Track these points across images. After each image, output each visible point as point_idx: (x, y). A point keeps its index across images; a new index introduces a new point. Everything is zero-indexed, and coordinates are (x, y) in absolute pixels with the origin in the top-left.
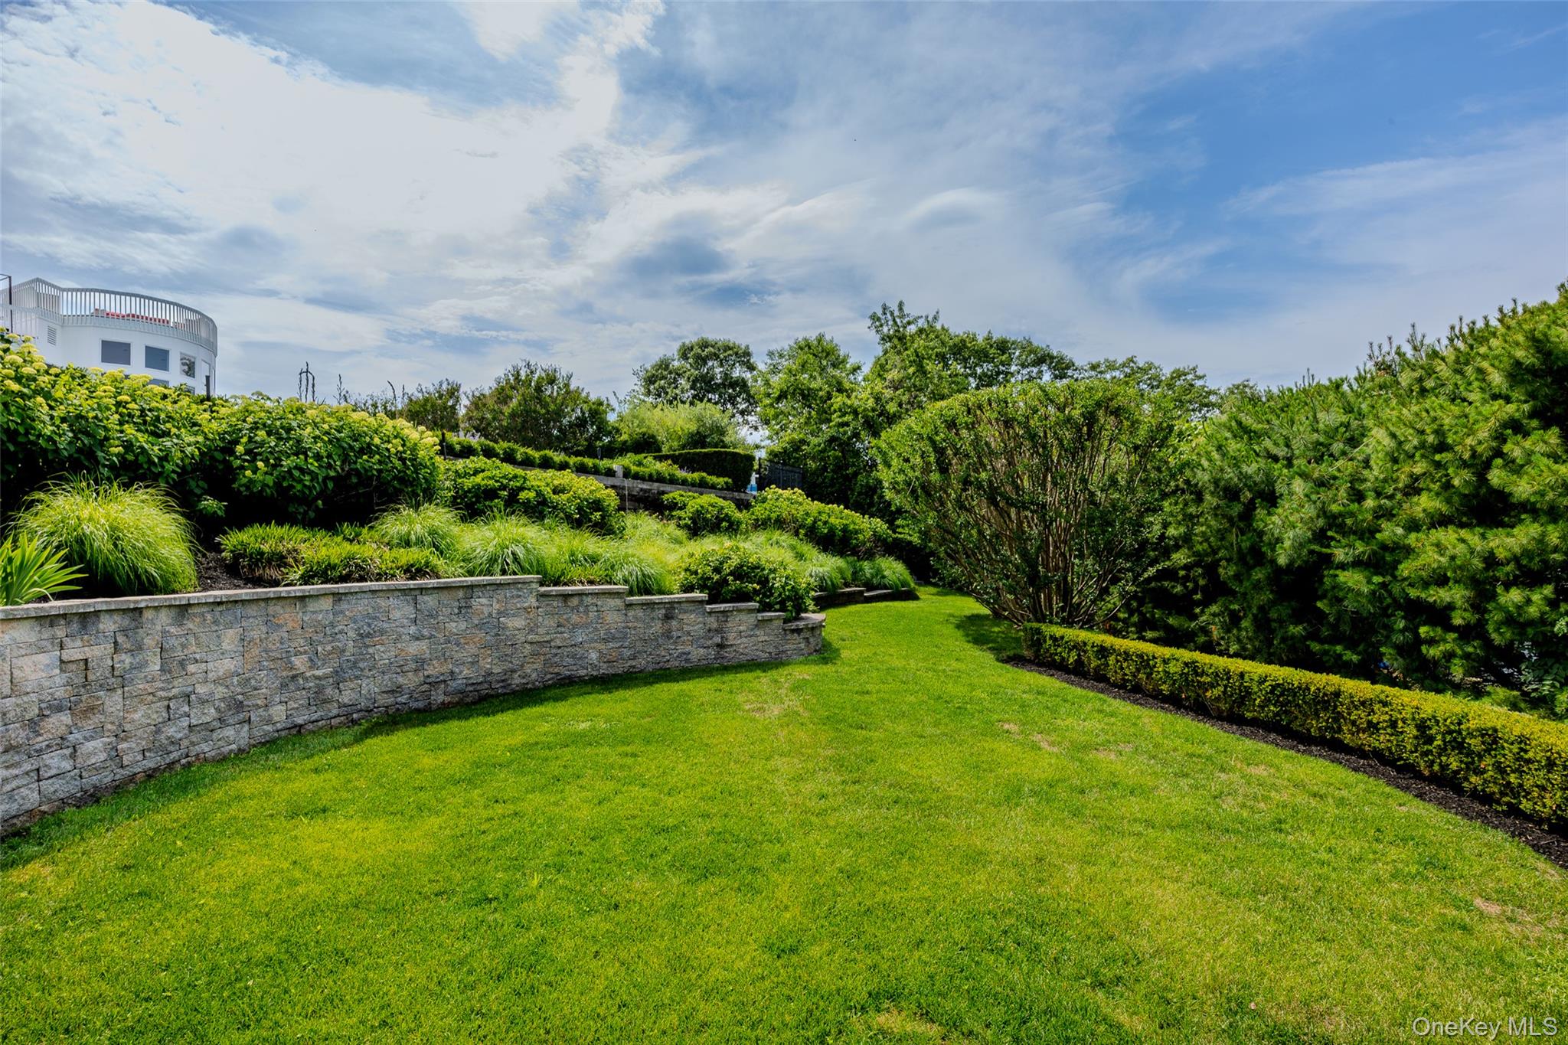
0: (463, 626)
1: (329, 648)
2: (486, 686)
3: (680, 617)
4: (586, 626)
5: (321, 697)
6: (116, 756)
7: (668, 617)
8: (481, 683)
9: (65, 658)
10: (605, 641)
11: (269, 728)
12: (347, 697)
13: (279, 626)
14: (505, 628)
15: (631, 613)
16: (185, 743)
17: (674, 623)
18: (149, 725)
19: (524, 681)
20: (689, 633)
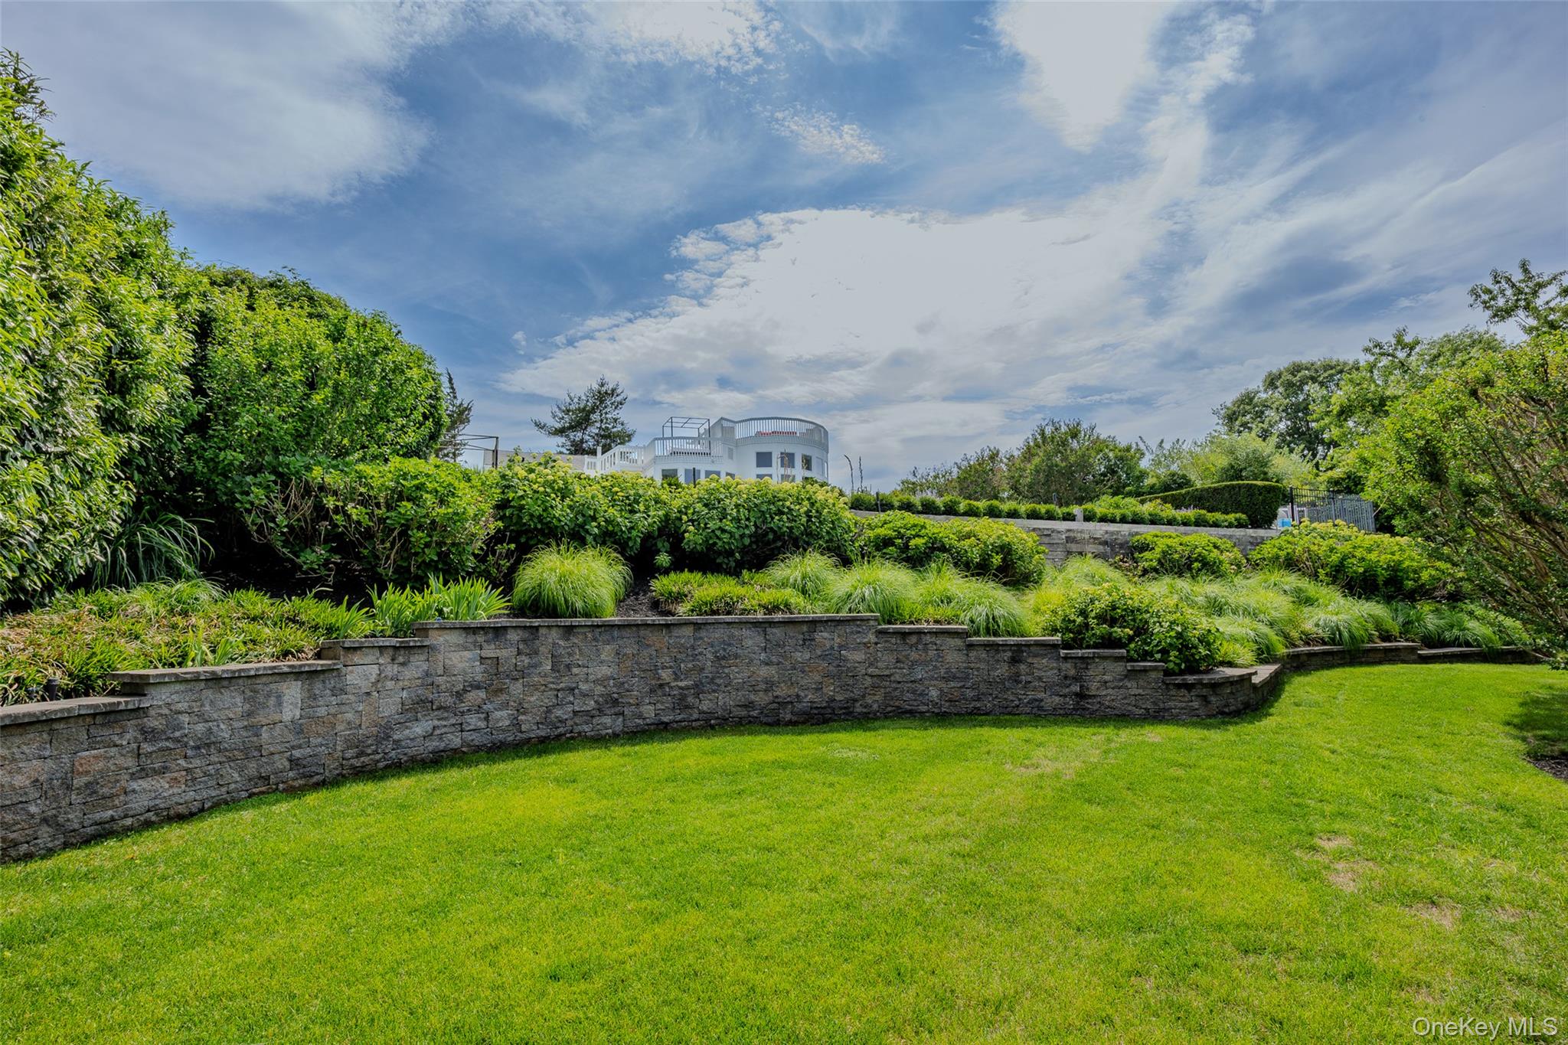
0: (807, 656)
1: (690, 665)
2: (830, 711)
3: (1030, 660)
4: (925, 663)
5: (684, 703)
6: (516, 724)
7: (1015, 661)
8: (825, 708)
9: (483, 655)
10: (946, 679)
11: (640, 722)
12: (705, 706)
13: (648, 646)
14: (846, 660)
15: (973, 654)
16: (570, 723)
17: (1022, 667)
18: (541, 706)
19: (865, 710)
20: (1040, 679)
